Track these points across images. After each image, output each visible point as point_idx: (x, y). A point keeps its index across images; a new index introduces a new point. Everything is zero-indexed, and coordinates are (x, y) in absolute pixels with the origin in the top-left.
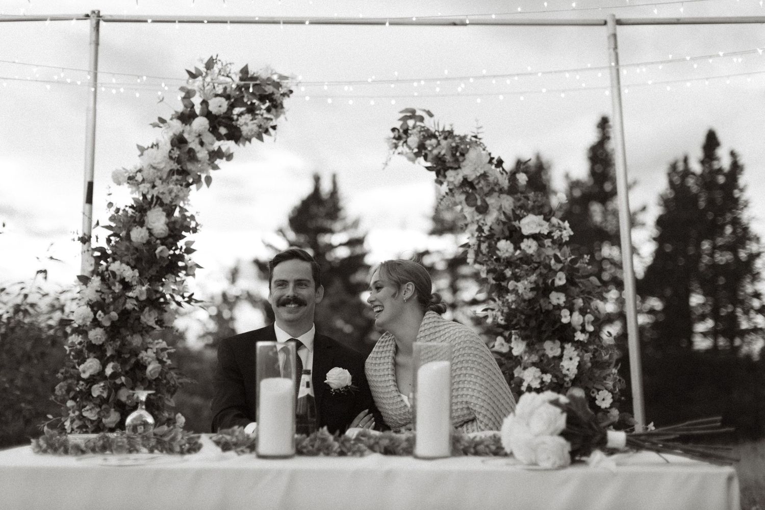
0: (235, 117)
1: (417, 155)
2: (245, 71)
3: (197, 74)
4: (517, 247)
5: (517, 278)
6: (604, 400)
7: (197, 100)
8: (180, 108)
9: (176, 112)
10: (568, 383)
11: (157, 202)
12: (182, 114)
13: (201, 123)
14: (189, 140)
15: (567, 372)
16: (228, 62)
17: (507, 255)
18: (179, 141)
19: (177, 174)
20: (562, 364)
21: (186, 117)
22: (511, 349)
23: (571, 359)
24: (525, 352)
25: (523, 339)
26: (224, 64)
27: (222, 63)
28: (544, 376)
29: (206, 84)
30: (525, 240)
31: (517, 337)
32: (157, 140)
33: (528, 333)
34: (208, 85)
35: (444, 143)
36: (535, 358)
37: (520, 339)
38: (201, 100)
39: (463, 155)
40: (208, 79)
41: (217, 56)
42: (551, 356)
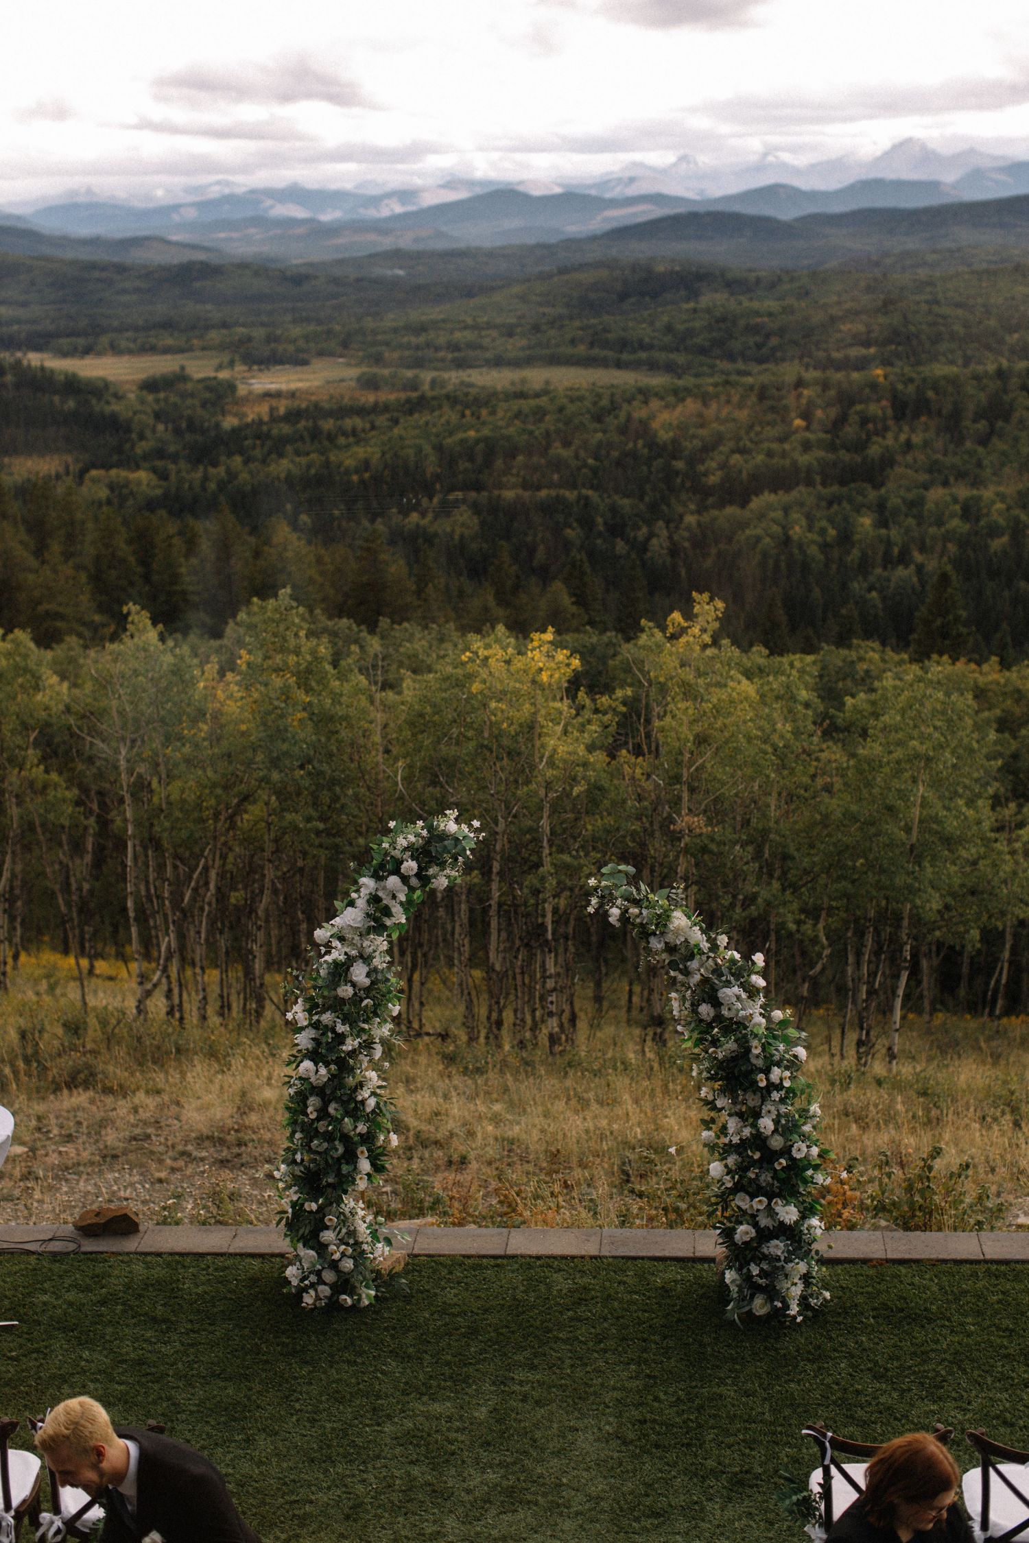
6: (799, 1150)
13: (394, 881)
14: (383, 897)
17: (708, 1019)
18: (375, 900)
23: (769, 1112)
30: (724, 1005)
42: (752, 1106)
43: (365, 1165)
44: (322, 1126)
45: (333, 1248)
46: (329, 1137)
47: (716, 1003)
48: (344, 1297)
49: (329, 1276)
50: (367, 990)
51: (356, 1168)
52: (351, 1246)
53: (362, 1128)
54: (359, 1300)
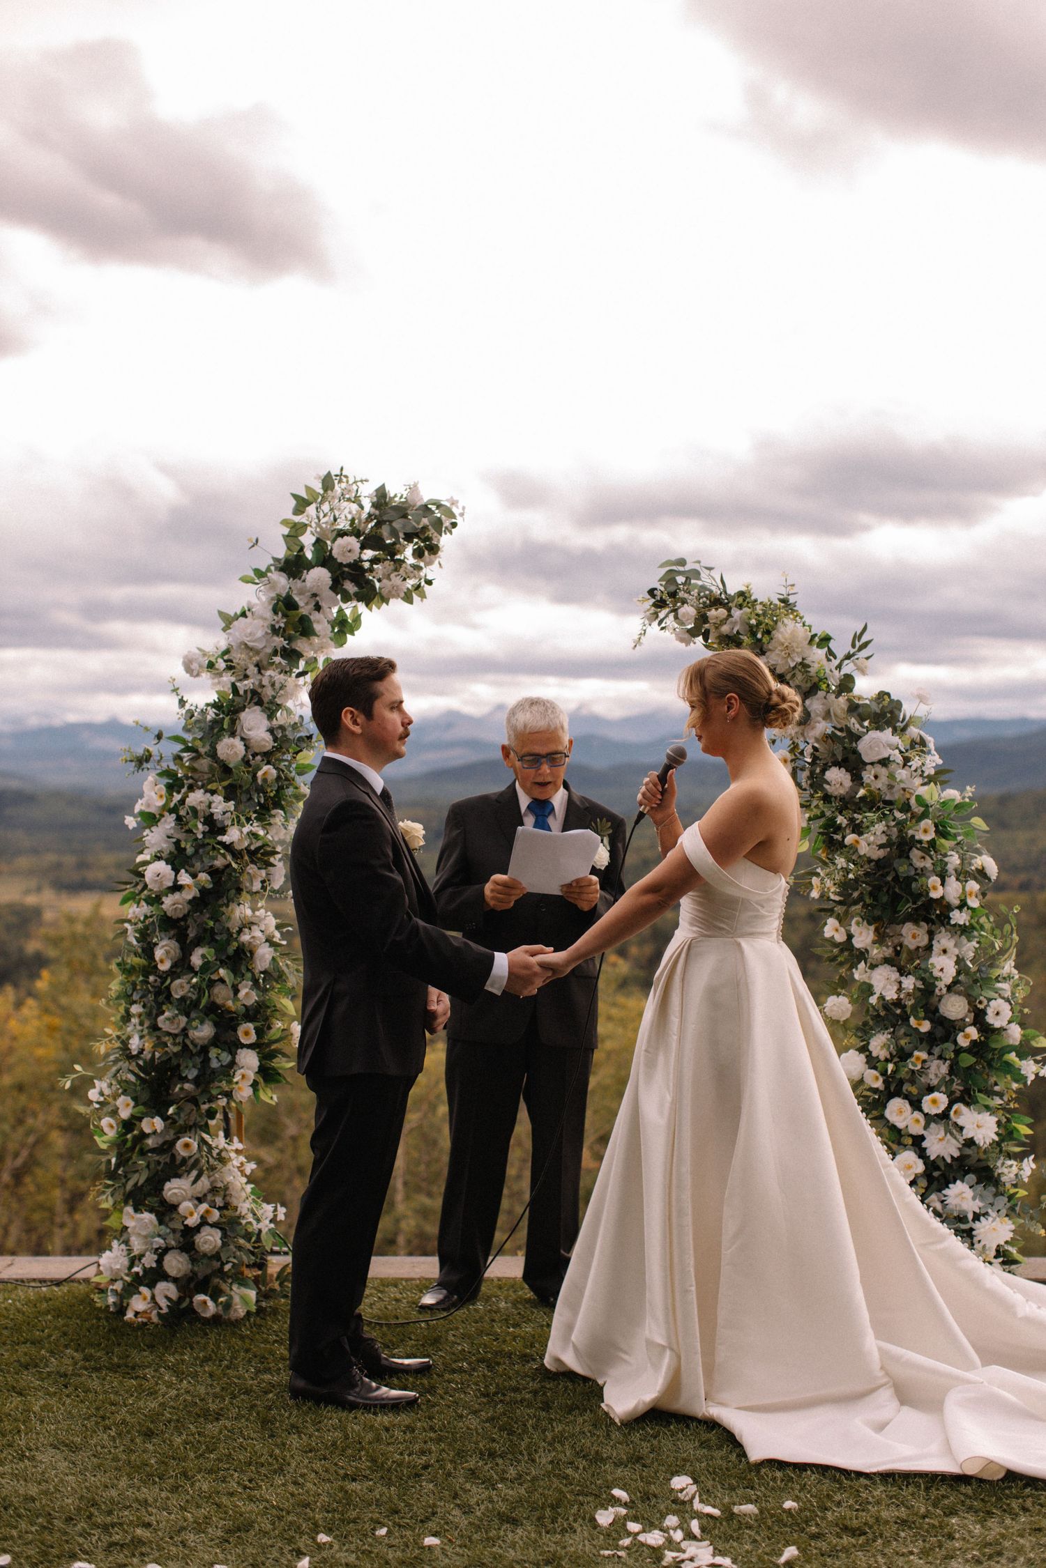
0: (366, 565)
1: (693, 633)
2: (381, 493)
3: (311, 499)
4: (857, 779)
5: (858, 829)
6: (998, 1014)
7: (308, 540)
8: (281, 552)
9: (275, 559)
10: (941, 990)
11: (251, 699)
12: (287, 561)
13: (319, 576)
14: (301, 604)
15: (940, 974)
16: (358, 479)
17: (842, 791)
18: (285, 605)
19: (282, 656)
20: (931, 961)
21: (293, 566)
22: (850, 936)
23: (945, 951)
24: (874, 942)
25: (870, 924)
26: (350, 482)
27: (347, 482)
28: (903, 979)
29: (321, 515)
30: (868, 767)
31: (860, 920)
32: (249, 603)
33: (877, 912)
34: (325, 516)
35: (737, 613)
36: (888, 952)
37: (865, 922)
38: (313, 539)
39: (768, 632)
40: (326, 507)
41: (342, 469)
42: (912, 947)
43: (249, 1060)
44: (180, 987)
45: (186, 1206)
46: (187, 1007)
47: (853, 764)
48: (201, 1297)
49: (176, 1264)
50: (268, 756)
51: (233, 1063)
52: (220, 1209)
53: (247, 994)
54: (228, 1306)
